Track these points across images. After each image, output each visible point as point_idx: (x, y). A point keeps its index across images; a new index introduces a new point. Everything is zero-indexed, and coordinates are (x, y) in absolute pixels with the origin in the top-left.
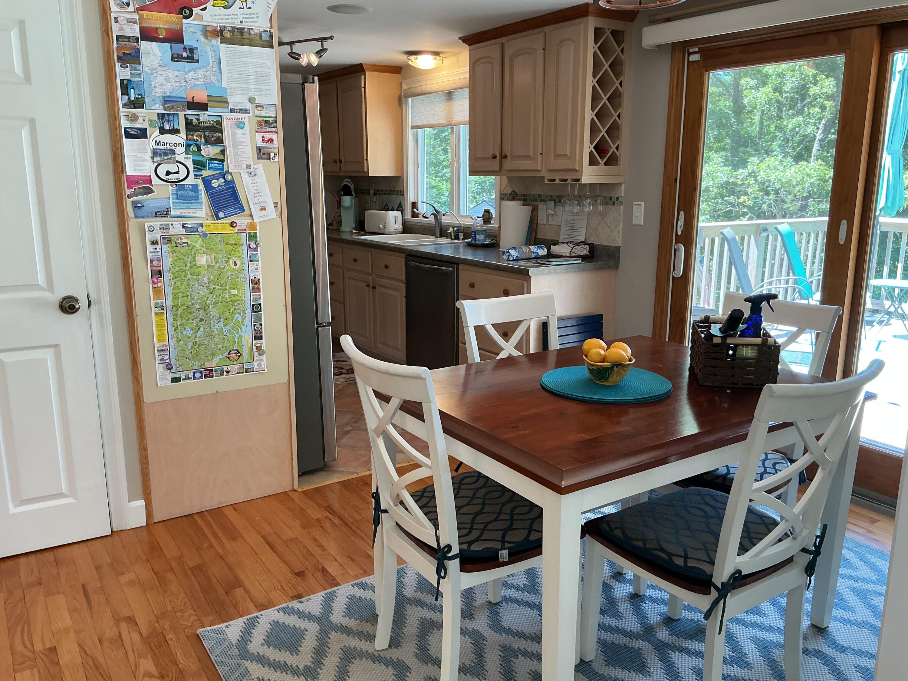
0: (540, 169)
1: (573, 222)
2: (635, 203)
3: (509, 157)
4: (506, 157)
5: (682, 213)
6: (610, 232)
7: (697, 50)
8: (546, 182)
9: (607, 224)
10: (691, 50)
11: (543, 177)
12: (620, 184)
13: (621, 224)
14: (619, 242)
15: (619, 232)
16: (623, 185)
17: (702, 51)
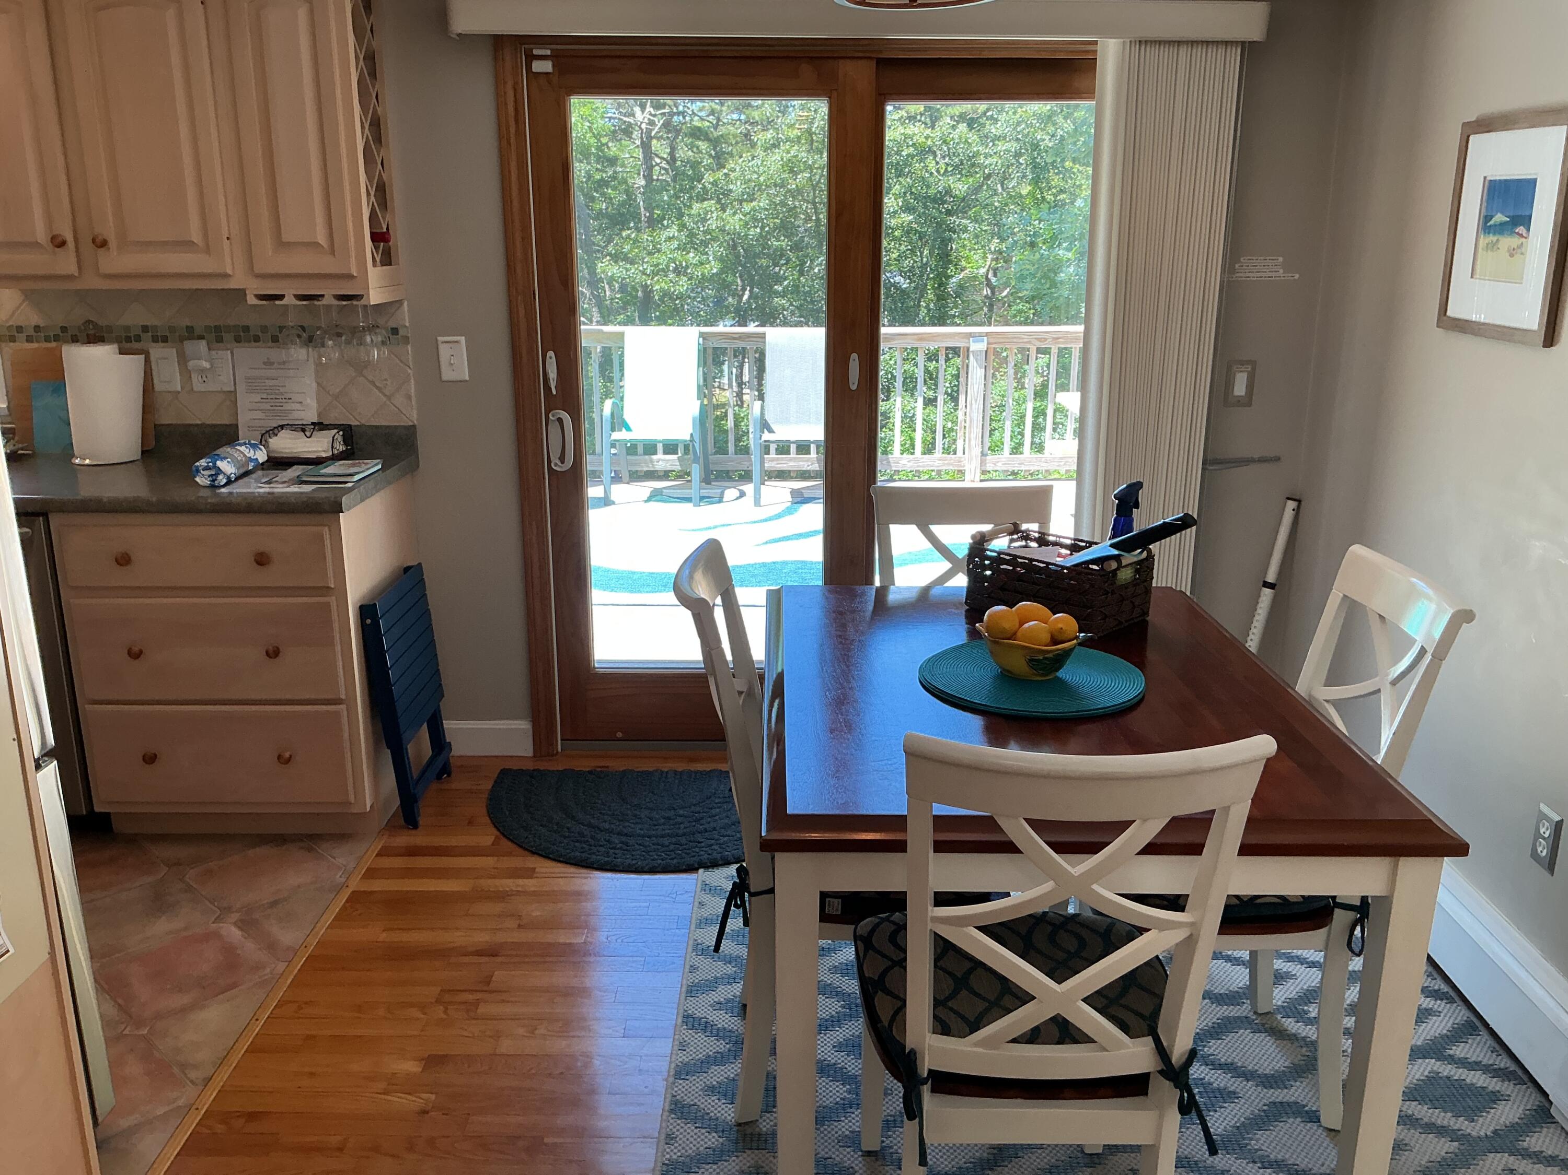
0: (229, 272)
1: (271, 383)
2: (440, 339)
3: (113, 244)
4: (104, 244)
5: (551, 354)
6: (385, 399)
7: (548, 52)
8: (251, 300)
9: (373, 383)
10: (536, 52)
11: (241, 293)
12: (400, 302)
13: (412, 381)
14: (411, 416)
15: (409, 397)
16: (406, 303)
17: (556, 56)
